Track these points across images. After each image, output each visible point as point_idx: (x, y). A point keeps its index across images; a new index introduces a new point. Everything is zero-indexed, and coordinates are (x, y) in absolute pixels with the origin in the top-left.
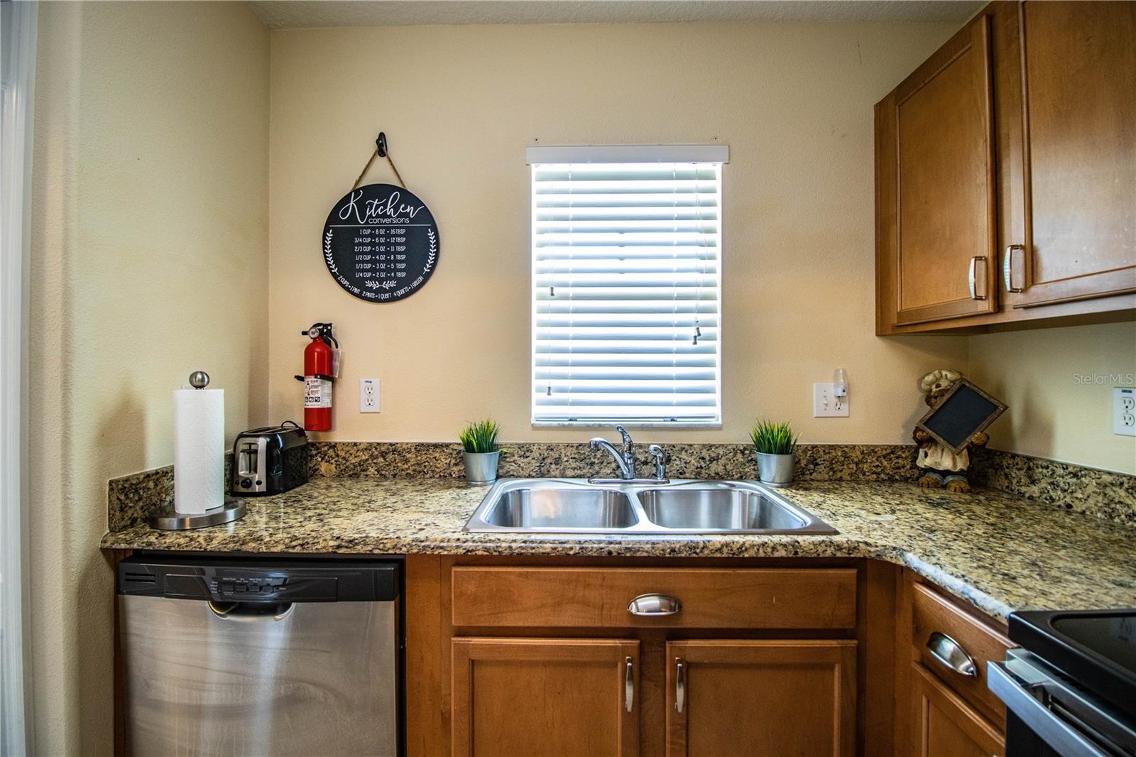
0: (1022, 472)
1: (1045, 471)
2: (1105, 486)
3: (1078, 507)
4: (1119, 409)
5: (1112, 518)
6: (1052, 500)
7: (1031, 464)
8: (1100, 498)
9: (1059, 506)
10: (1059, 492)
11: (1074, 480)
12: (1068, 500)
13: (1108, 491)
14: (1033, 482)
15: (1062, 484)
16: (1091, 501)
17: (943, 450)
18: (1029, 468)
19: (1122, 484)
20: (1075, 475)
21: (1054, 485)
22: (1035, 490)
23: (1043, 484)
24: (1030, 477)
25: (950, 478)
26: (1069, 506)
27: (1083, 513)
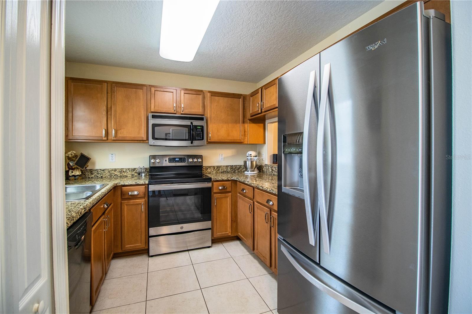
0: (89, 173)
1: (95, 171)
2: (110, 171)
3: (104, 176)
4: (111, 158)
5: (111, 176)
6: (98, 176)
7: (92, 170)
8: (109, 174)
9: (99, 177)
10: (99, 175)
11: (103, 172)
12: (102, 176)
13: (110, 172)
14: (92, 174)
15: (100, 173)
16: (107, 175)
17: (76, 171)
18: (91, 171)
19: (113, 170)
20: (103, 171)
21: (98, 174)
22: (93, 176)
23: (95, 174)
24: (91, 173)
25: (77, 177)
26: (102, 177)
27: (105, 177)
